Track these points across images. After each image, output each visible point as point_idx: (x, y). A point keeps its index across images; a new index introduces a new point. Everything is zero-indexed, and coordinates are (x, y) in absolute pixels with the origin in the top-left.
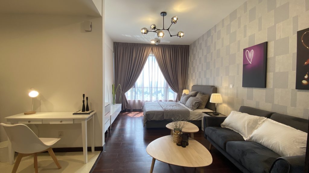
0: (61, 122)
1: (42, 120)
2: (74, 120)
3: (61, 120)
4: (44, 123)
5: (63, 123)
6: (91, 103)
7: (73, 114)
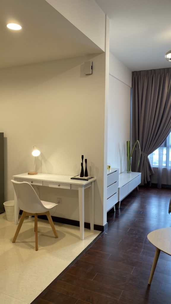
0: (59, 185)
1: (42, 181)
2: (71, 185)
3: (60, 184)
4: (44, 185)
5: (61, 187)
6: (90, 167)
7: (71, 178)
